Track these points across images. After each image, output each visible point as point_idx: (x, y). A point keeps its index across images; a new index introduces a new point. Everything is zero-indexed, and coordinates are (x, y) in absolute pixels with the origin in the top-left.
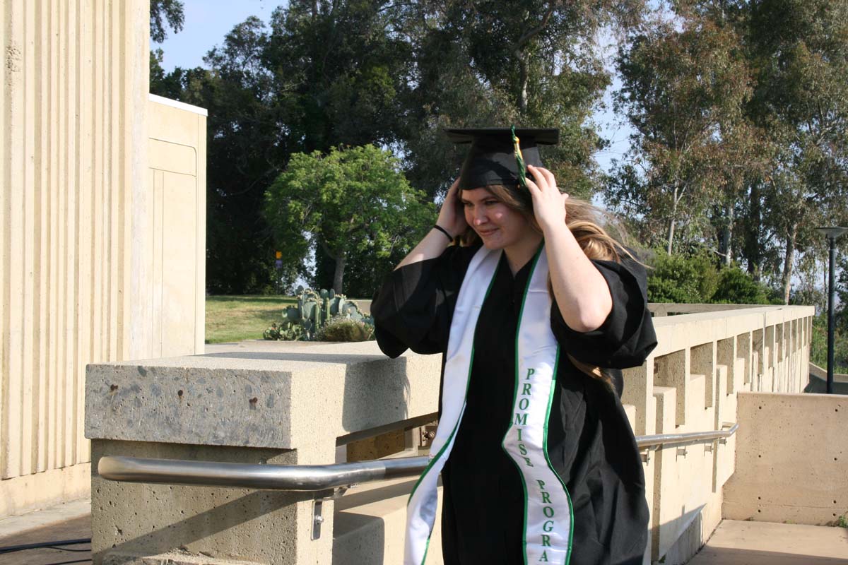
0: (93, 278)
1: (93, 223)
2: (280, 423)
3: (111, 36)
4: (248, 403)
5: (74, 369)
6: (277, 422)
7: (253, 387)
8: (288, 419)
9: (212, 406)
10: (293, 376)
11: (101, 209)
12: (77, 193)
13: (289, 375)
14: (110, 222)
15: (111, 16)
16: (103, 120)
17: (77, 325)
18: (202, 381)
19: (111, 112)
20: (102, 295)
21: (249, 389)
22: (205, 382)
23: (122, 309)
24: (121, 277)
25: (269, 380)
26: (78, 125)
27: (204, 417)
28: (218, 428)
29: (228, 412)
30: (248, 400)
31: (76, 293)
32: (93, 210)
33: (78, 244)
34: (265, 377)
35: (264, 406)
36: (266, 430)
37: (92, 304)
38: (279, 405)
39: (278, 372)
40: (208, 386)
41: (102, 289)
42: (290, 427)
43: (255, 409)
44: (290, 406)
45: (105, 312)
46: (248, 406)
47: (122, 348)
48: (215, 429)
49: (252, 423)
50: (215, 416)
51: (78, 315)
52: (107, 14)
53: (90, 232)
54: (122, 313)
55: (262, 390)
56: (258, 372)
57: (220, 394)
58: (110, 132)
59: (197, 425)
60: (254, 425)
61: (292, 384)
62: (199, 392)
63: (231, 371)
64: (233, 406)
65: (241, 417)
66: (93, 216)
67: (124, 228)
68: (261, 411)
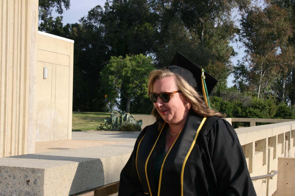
0: (12, 111)
1: (13, 88)
2: (39, 191)
3: (21, 13)
4: (26, 182)
5: (3, 148)
6: (38, 191)
7: (28, 175)
8: (43, 190)
9: (10, 183)
10: (45, 171)
11: (16, 82)
12: (6, 77)
13: (44, 170)
14: (20, 88)
15: (21, 5)
16: (18, 47)
17: (5, 130)
18: (7, 172)
19: (21, 44)
20: (16, 117)
21: (26, 176)
22: (8, 172)
23: (25, 123)
24: (24, 110)
25: (35, 172)
26: (6, 49)
27: (7, 188)
28: (13, 193)
29: (17, 186)
30: (26, 181)
31: (5, 117)
32: (13, 83)
33: (6, 97)
34: (34, 171)
35: (33, 184)
36: (33, 194)
37: (12, 121)
38: (39, 183)
39: (39, 169)
40: (9, 174)
41: (16, 115)
42: (44, 193)
43: (29, 185)
44: (44, 184)
45: (17, 124)
46: (26, 183)
47: (24, 139)
48: (12, 193)
49: (28, 191)
50: (12, 187)
51: (5, 126)
52: (20, 5)
53: (11, 92)
54: (25, 125)
55: (32, 177)
56: (30, 169)
57: (14, 178)
58: (21, 52)
59: (4, 191)
60: (28, 192)
61: (45, 174)
62: (6, 177)
63: (19, 168)
64: (19, 183)
65: (23, 188)
66: (13, 85)
67: (26, 90)
68: (31, 186)
